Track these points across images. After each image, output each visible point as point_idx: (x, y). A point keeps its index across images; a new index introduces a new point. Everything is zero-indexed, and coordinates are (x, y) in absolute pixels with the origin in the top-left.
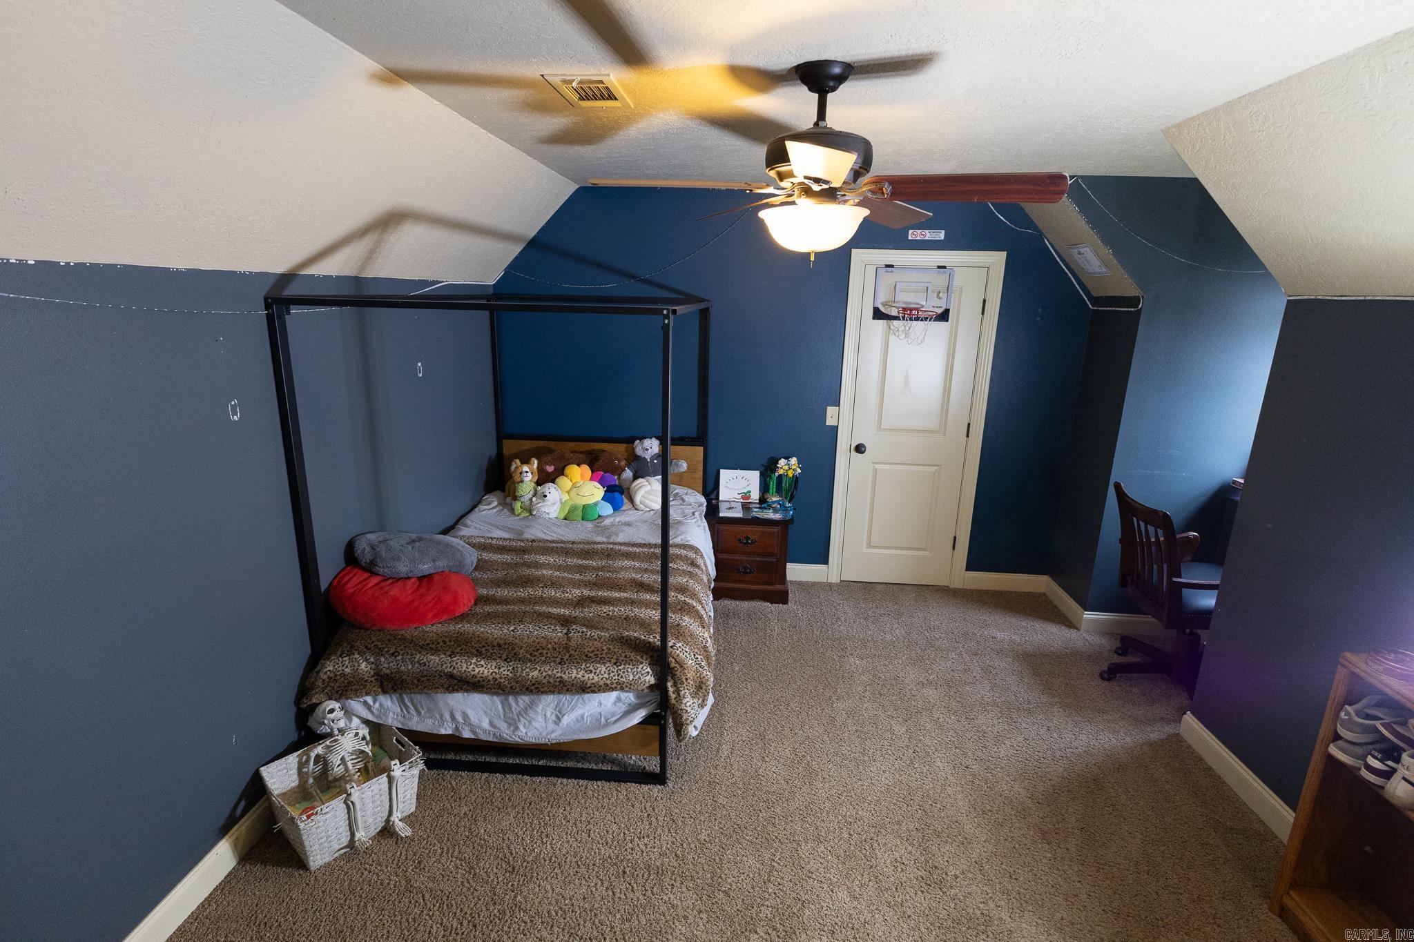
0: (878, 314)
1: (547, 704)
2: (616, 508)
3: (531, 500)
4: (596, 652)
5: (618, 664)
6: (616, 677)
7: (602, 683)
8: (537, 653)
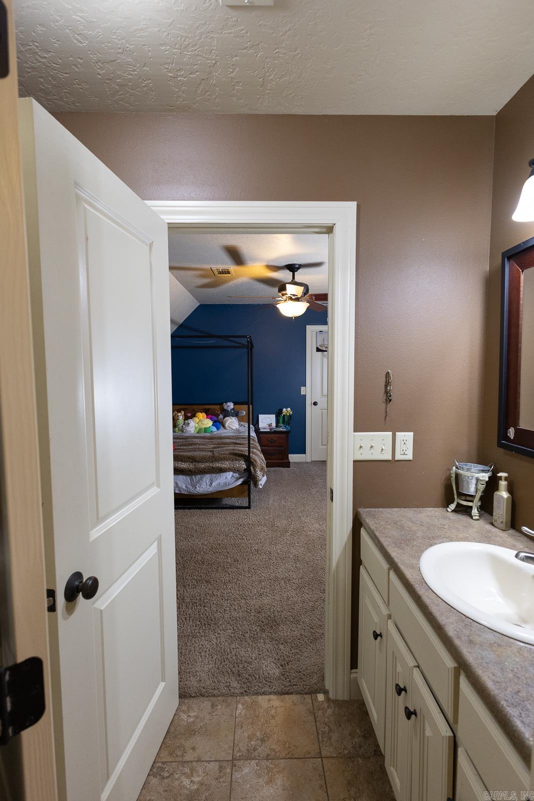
0: (318, 350)
1: (207, 477)
2: (218, 429)
3: (182, 426)
4: (225, 458)
5: (233, 461)
6: (231, 466)
7: (227, 469)
8: (202, 460)
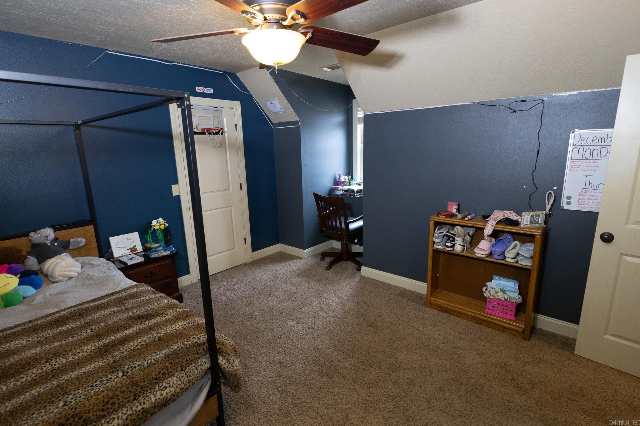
2: (36, 286)
4: (162, 372)
5: (184, 369)
6: (186, 379)
7: (178, 390)
